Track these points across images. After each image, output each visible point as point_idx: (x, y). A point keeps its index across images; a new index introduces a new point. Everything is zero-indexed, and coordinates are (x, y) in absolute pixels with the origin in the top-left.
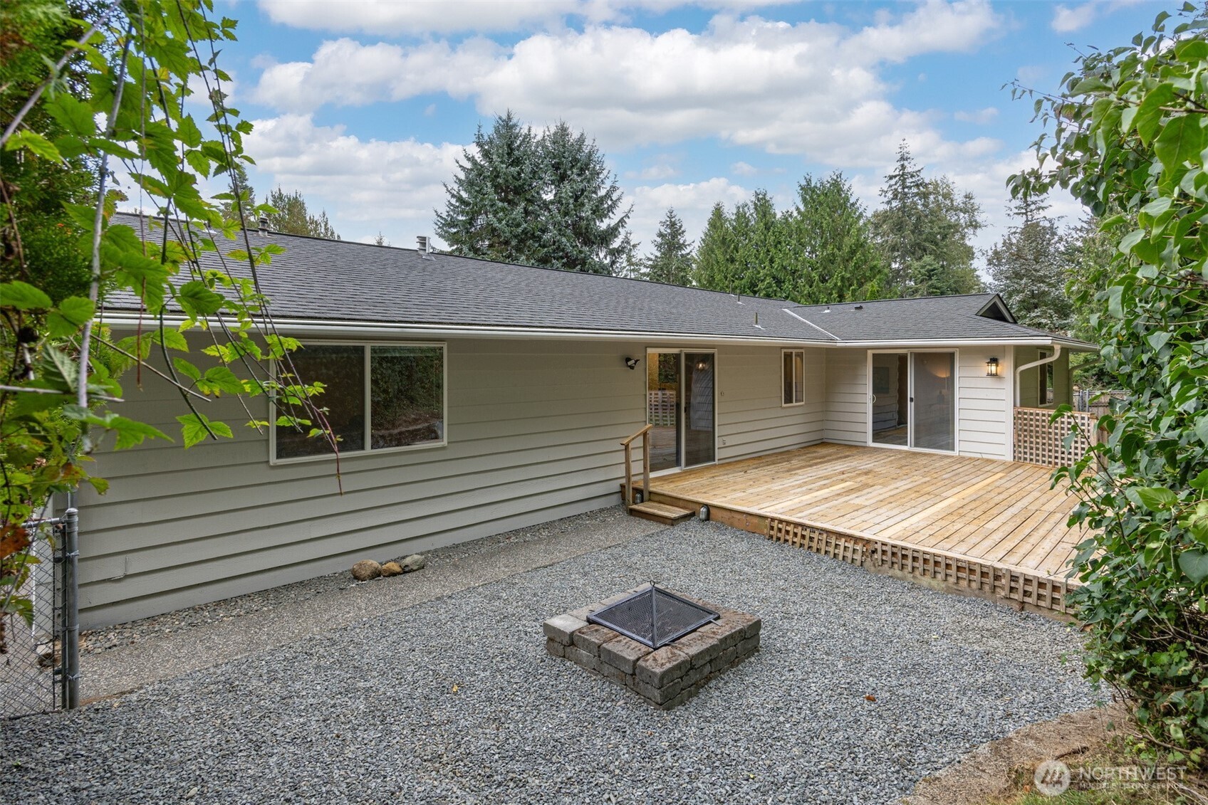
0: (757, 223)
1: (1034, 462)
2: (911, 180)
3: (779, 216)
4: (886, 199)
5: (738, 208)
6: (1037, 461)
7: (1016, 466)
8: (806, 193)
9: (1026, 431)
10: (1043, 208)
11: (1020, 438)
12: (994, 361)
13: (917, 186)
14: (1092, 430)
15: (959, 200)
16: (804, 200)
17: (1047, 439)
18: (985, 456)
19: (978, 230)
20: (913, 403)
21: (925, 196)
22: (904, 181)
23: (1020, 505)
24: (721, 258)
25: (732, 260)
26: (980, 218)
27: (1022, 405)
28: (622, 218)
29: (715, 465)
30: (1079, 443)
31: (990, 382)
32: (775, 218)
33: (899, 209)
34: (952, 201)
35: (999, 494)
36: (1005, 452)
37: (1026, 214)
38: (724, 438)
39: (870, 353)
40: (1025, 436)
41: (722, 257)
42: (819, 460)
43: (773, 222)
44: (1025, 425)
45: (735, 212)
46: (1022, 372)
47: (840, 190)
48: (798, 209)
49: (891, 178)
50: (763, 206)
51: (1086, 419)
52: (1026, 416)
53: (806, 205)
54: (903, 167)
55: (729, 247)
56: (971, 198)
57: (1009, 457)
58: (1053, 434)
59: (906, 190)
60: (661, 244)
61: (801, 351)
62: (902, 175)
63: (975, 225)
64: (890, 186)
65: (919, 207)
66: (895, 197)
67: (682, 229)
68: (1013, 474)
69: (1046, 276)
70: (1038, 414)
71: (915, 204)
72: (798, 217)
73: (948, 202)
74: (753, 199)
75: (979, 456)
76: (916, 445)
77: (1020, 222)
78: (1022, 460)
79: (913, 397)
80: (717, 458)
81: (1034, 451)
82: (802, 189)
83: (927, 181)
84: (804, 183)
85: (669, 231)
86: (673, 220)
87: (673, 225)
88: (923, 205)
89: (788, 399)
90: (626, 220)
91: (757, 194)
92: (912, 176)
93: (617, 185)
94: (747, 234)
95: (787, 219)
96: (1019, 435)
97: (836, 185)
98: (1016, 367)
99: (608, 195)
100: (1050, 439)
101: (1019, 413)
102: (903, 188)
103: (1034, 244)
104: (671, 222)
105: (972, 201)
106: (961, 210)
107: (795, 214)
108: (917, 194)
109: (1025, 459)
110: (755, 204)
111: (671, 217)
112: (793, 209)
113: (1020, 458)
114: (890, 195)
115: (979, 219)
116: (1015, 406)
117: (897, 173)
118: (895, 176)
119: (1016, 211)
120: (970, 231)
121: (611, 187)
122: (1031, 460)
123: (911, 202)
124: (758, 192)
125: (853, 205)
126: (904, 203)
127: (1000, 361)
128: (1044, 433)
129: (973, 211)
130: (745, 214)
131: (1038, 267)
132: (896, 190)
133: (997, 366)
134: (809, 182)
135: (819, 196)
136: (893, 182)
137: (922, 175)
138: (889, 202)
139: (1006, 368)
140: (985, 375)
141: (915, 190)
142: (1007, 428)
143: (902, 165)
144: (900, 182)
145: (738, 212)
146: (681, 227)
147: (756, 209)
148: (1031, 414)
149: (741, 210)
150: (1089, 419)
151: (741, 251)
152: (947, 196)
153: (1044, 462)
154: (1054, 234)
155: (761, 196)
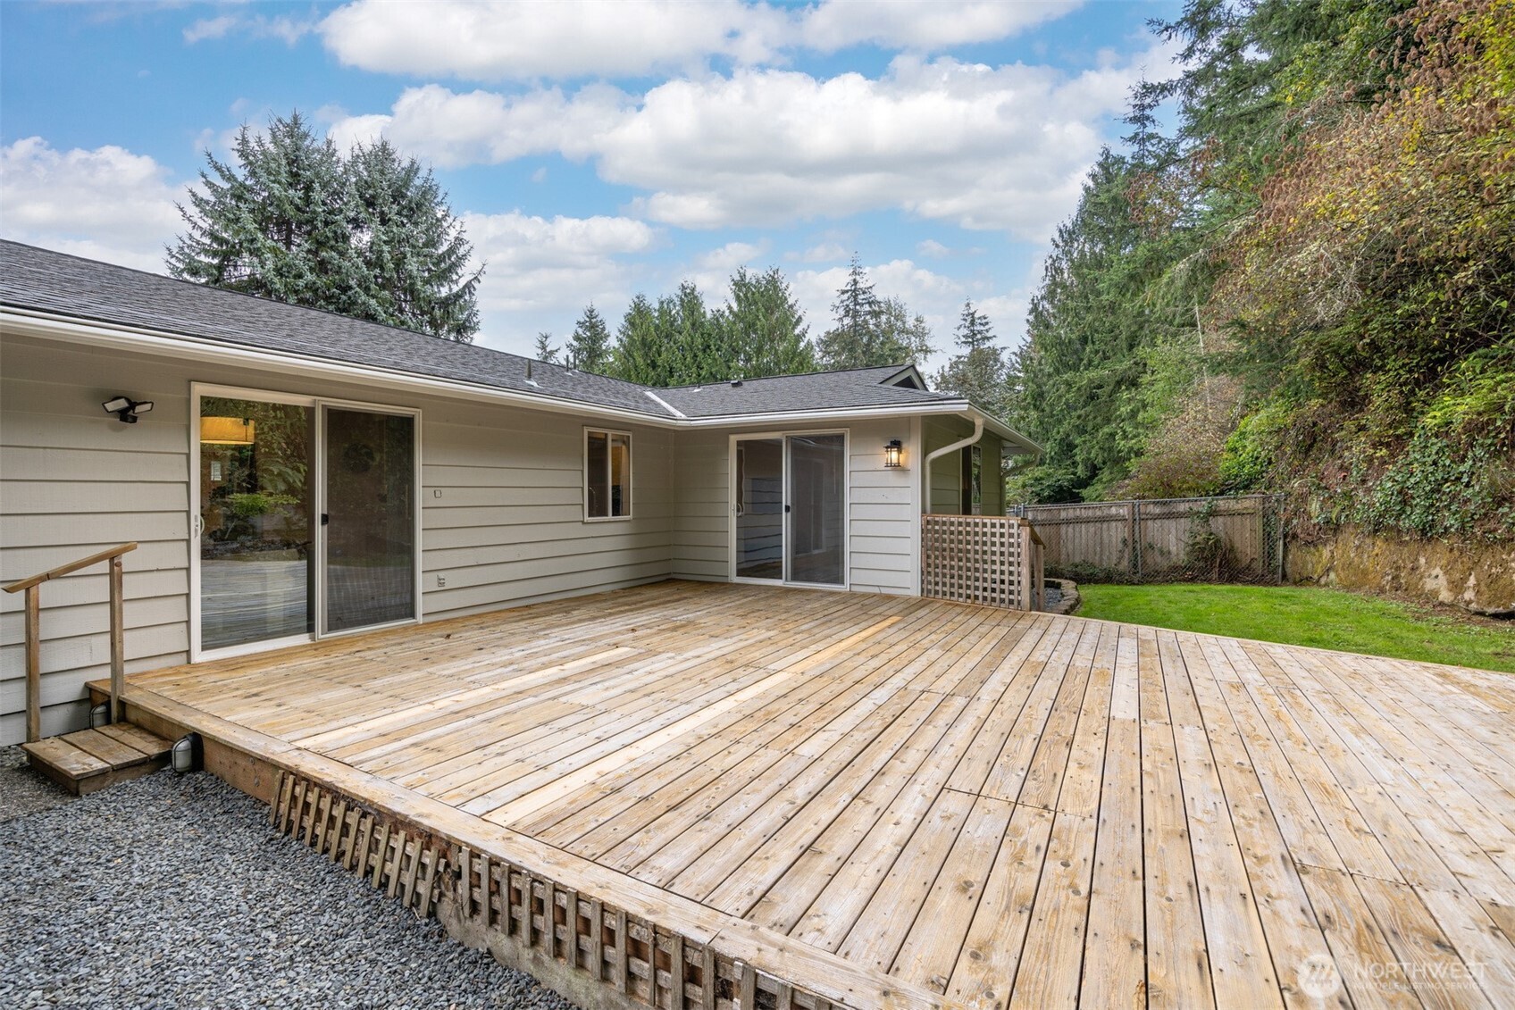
0: (683, 321)
1: (948, 597)
2: (862, 297)
3: (709, 315)
4: (837, 316)
5: (662, 303)
6: (952, 594)
7: (922, 604)
8: (740, 290)
9: (937, 549)
10: (988, 338)
11: (930, 561)
12: (896, 444)
13: (870, 303)
14: (1023, 545)
15: (910, 322)
16: (738, 298)
17: (964, 560)
18: (884, 591)
19: (929, 356)
20: (789, 514)
21: (876, 314)
22: (855, 297)
23: (898, 681)
24: (640, 361)
25: (654, 365)
26: (930, 343)
27: (933, 512)
28: (470, 282)
29: (416, 625)
30: (1007, 565)
31: (892, 478)
32: (704, 317)
33: (851, 327)
34: (904, 323)
35: (872, 657)
36: (910, 584)
37: (972, 343)
38: (442, 575)
39: (734, 439)
40: (936, 557)
41: (642, 361)
42: (627, 608)
43: (702, 323)
44: (936, 540)
45: (657, 308)
46: (934, 462)
47: (776, 288)
48: (730, 308)
49: (844, 292)
50: (690, 300)
51: (1016, 527)
52: (937, 527)
53: (739, 304)
54: (855, 282)
55: (650, 349)
56: (921, 322)
57: (915, 591)
58: (972, 552)
59: (858, 307)
60: (579, 349)
61: (626, 434)
62: (854, 291)
63: (927, 351)
64: (842, 302)
65: (871, 327)
66: (847, 313)
67: (606, 332)
68: (912, 618)
69: (989, 403)
70: (952, 524)
71: (866, 322)
72: (730, 318)
73: (899, 323)
74: (679, 293)
75: (876, 590)
76: (795, 577)
77: (966, 351)
78: (932, 595)
79: (789, 504)
80: (420, 610)
81: (947, 580)
82: (735, 284)
83: (878, 298)
84: (737, 278)
85: (588, 334)
86: (594, 320)
87: (593, 327)
88: (875, 325)
89: (597, 508)
90: (475, 284)
91: (684, 288)
92: (864, 293)
93: (465, 236)
94: (672, 335)
95: (717, 320)
96: (928, 557)
97: (773, 282)
98: (925, 453)
99: (451, 251)
100: (968, 560)
101: (928, 522)
102: (855, 305)
103: (978, 370)
104: (591, 322)
105: (923, 325)
106: (912, 333)
107: (727, 313)
108: (870, 313)
109: (937, 592)
110: (682, 300)
111: (591, 317)
112: (724, 307)
113: (929, 591)
114: (841, 311)
115: (929, 345)
116: (924, 511)
117: (848, 288)
118: (847, 291)
119: (964, 339)
120: (920, 356)
121: (456, 239)
122: (944, 594)
123: (863, 321)
124: (685, 285)
125: (791, 307)
126: (855, 321)
127: (904, 446)
128: (960, 551)
129: (924, 334)
130: (670, 312)
131: (982, 393)
132: (848, 306)
133: (900, 451)
134: (743, 277)
135: (753, 294)
136: (846, 296)
137: (874, 291)
138: (841, 319)
139: (911, 456)
140: (882, 466)
141: (867, 308)
142: (912, 547)
143: (855, 280)
144: (852, 299)
145: (662, 307)
146: (604, 329)
147: (682, 305)
148: (944, 523)
149: (666, 306)
150: (1019, 526)
151: (664, 355)
152: (899, 317)
153: (960, 595)
154: (996, 360)
155: (688, 291)
